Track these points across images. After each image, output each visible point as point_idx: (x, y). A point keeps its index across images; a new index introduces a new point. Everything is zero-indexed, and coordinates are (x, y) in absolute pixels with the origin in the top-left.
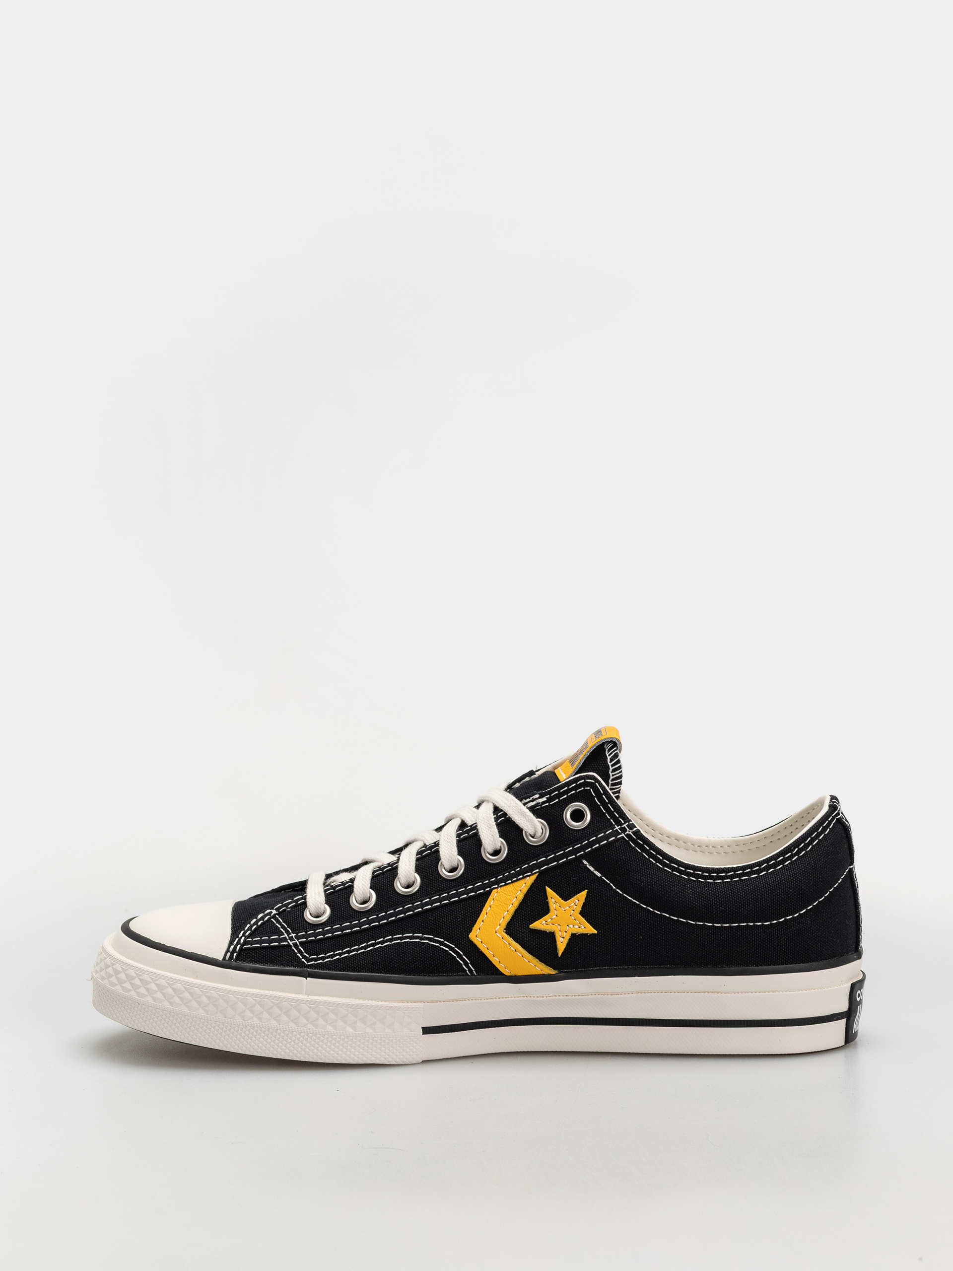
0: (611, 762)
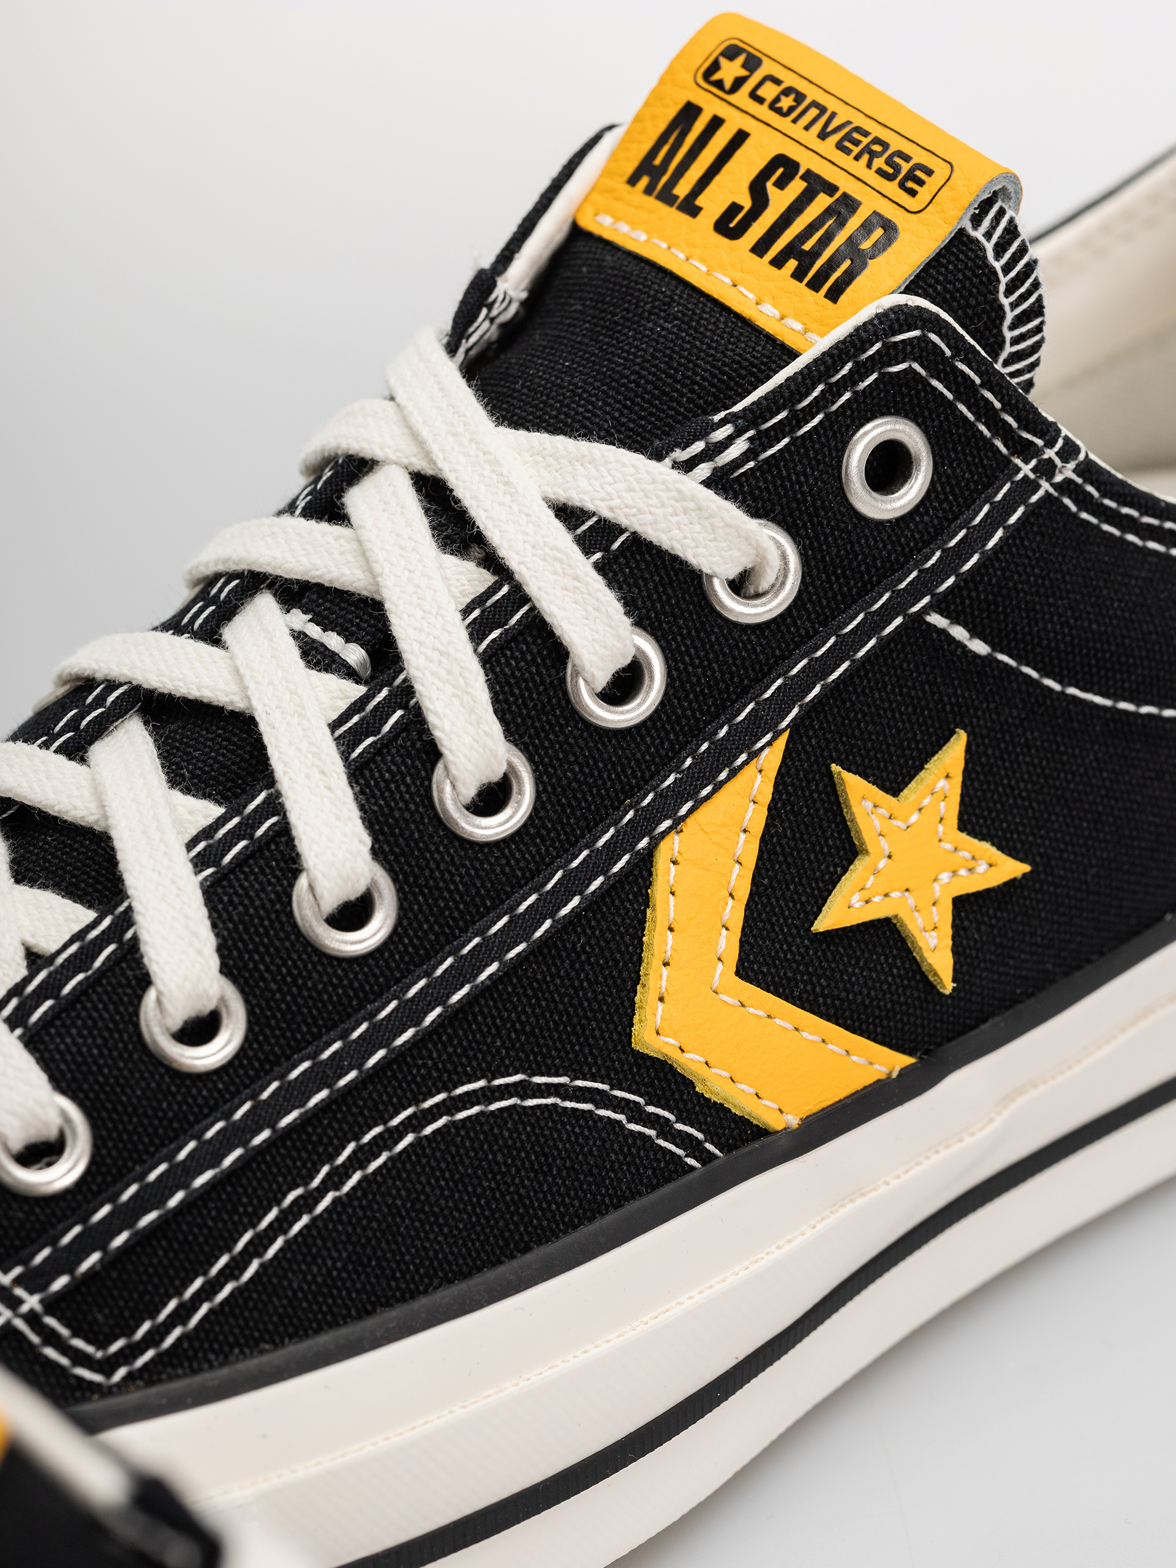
0: (998, 256)
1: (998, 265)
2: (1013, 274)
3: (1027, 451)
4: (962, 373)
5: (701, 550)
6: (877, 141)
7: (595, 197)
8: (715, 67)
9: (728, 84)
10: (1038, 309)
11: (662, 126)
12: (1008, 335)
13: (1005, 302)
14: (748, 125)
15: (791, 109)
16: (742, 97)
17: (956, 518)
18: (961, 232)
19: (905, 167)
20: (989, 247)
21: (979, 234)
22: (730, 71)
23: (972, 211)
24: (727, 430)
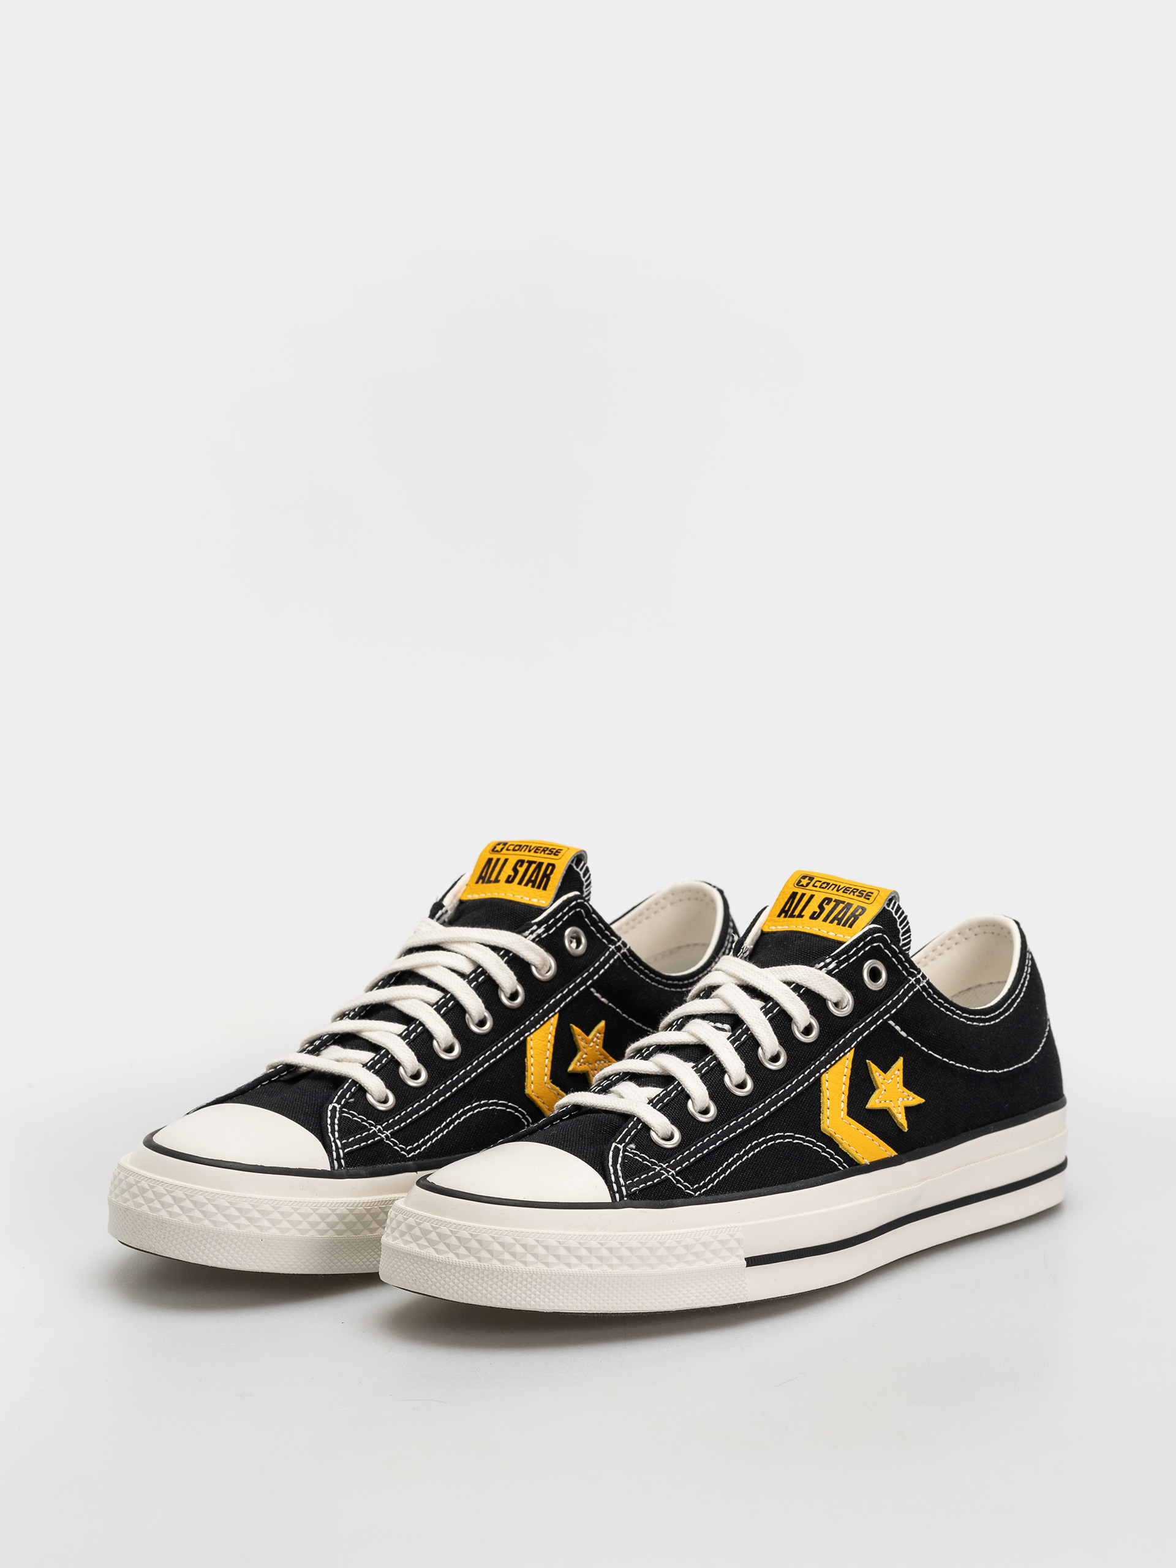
0: (896, 914)
1: (896, 917)
2: (901, 919)
3: (913, 975)
4: (893, 948)
5: (826, 992)
6: (854, 889)
7: (767, 923)
8: (800, 881)
9: (805, 885)
10: (908, 931)
11: (786, 900)
12: (901, 938)
13: (900, 928)
14: (813, 893)
15: (826, 887)
16: (810, 887)
17: (894, 992)
18: (884, 908)
19: (865, 893)
20: (893, 912)
21: (890, 909)
22: (804, 882)
23: (887, 902)
24: (830, 960)
